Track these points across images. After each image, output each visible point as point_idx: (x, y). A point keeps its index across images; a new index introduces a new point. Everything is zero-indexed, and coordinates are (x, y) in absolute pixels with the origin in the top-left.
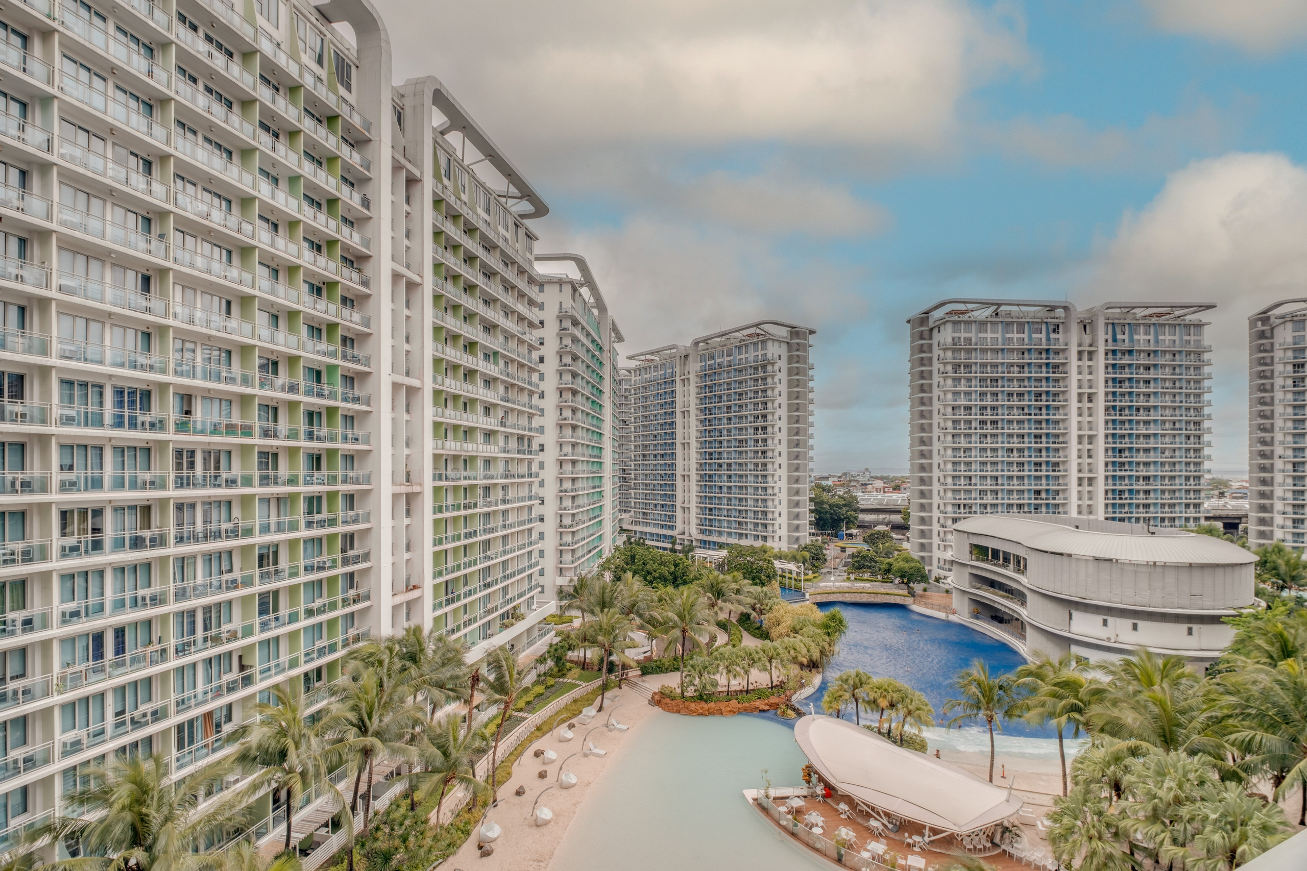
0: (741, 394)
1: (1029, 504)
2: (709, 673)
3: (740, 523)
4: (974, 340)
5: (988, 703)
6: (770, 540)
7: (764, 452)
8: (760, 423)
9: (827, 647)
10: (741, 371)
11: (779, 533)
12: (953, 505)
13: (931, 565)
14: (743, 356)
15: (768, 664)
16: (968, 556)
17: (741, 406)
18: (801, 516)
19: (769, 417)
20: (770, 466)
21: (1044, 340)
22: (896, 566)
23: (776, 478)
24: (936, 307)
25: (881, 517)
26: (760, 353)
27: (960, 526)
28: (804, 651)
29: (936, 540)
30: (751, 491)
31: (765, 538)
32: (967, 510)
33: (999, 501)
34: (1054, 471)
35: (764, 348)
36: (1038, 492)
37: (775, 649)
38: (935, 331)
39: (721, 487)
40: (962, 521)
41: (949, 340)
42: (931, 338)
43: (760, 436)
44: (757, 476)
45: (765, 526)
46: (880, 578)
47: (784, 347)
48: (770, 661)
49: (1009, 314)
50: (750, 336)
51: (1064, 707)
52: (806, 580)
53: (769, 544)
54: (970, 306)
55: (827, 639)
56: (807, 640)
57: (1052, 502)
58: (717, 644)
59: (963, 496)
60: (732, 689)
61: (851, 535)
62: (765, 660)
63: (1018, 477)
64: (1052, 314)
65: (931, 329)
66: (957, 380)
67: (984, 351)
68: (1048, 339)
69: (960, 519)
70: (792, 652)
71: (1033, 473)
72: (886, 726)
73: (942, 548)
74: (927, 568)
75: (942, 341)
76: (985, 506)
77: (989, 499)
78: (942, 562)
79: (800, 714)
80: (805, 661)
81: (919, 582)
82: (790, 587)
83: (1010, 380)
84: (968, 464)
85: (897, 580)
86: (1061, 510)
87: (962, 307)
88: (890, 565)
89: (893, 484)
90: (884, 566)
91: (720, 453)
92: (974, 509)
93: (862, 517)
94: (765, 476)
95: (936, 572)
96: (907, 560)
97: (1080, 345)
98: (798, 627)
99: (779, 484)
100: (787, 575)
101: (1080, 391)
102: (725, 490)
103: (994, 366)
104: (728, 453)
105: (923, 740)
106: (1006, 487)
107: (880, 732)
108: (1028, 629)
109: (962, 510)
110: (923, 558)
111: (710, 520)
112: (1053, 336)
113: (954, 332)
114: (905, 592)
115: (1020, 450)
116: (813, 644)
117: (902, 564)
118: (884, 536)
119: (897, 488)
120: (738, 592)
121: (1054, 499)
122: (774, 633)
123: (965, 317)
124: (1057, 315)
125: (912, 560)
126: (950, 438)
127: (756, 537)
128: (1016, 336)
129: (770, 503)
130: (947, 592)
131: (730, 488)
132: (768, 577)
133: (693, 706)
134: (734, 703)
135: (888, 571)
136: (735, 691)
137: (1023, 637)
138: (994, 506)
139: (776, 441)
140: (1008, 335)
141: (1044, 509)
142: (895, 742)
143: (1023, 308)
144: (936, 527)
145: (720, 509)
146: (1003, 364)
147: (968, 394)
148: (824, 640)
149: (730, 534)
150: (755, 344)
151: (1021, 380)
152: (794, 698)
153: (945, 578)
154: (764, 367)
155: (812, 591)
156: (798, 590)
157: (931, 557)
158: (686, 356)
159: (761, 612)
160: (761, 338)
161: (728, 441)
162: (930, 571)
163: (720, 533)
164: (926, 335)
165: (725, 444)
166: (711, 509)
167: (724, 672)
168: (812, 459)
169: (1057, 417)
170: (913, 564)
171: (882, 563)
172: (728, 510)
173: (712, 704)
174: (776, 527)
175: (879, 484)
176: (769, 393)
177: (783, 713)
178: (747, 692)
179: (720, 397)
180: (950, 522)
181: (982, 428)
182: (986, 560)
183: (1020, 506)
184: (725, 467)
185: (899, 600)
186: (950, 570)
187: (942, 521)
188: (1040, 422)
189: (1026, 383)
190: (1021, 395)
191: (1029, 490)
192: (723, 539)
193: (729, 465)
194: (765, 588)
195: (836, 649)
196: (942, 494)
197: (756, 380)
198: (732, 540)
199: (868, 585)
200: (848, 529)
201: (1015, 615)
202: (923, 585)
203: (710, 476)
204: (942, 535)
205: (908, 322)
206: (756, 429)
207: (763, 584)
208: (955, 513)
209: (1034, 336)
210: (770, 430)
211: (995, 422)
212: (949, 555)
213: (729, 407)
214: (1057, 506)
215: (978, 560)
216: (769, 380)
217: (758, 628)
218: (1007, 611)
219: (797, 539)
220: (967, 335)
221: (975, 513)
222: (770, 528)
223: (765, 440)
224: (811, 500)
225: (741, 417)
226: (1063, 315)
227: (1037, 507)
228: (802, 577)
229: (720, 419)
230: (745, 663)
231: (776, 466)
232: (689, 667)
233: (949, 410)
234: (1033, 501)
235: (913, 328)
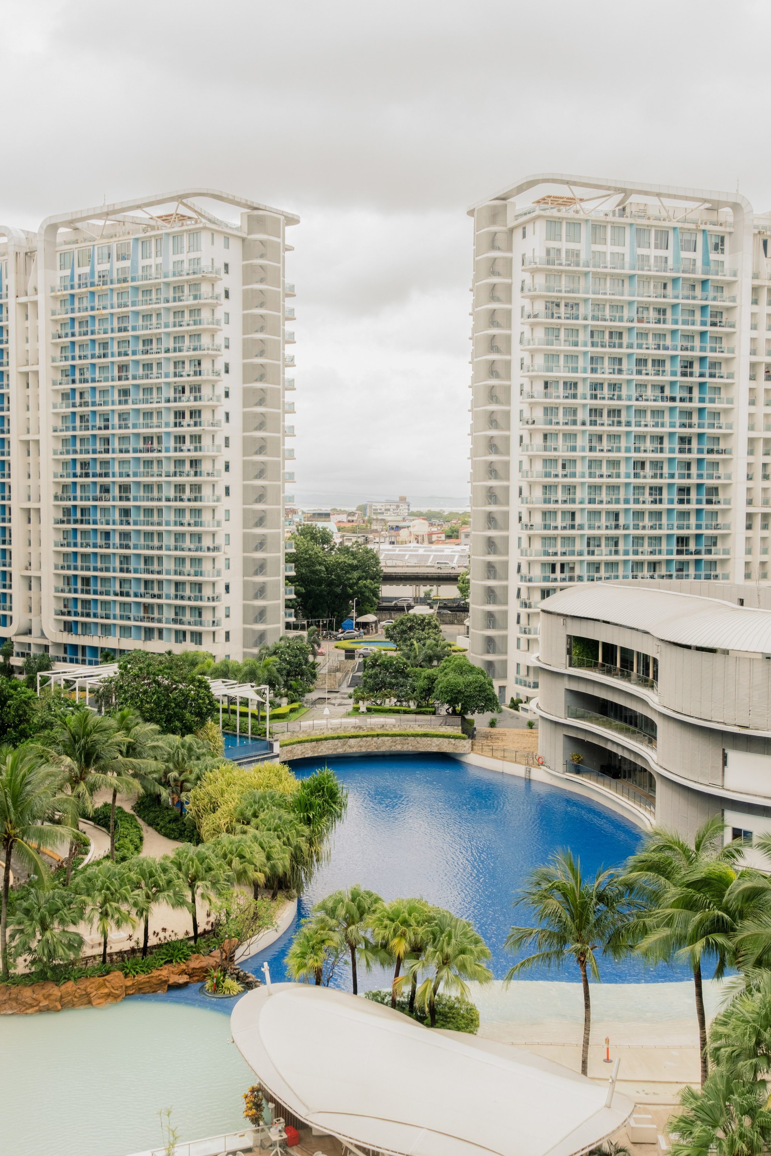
0: (147, 342)
1: (669, 562)
2: (62, 921)
3: (147, 608)
4: (583, 257)
5: (579, 929)
6: (207, 640)
7: (195, 463)
8: (187, 403)
9: (305, 846)
10: (147, 292)
11: (226, 625)
12: (544, 565)
13: (505, 677)
14: (151, 261)
15: (188, 893)
16: (564, 658)
17: (148, 366)
18: (269, 590)
19: (206, 391)
20: (206, 491)
21: (699, 264)
22: (442, 682)
23: (220, 515)
24: (520, 189)
25: (423, 590)
26: (184, 256)
27: (552, 603)
28: (260, 858)
29: (513, 631)
30: (169, 541)
31: (197, 637)
32: (567, 574)
33: (621, 557)
34: (709, 502)
35: (194, 247)
36: (682, 540)
37: (202, 860)
38: (518, 234)
39: (107, 535)
40: (559, 593)
41: (540, 253)
42: (510, 248)
43: (187, 429)
44: (180, 511)
45: (199, 611)
46: (413, 706)
47: (236, 246)
48: (192, 886)
49: (643, 214)
50: (166, 219)
51: (701, 922)
52: (274, 717)
53: (206, 647)
54: (579, 192)
55: (306, 830)
56: (264, 836)
57: (704, 557)
58: (88, 859)
59: (559, 549)
60: (114, 948)
61: (364, 625)
62: (181, 883)
63: (651, 513)
64: (713, 217)
65: (511, 231)
66: (552, 331)
67: (600, 277)
68: (706, 262)
69: (554, 590)
70: (236, 862)
71: (676, 506)
72: (407, 989)
73: (523, 645)
74: (497, 684)
75: (529, 255)
76: (596, 566)
77: (603, 555)
78: (523, 671)
79: (249, 986)
80: (261, 878)
81: (482, 710)
82: (244, 731)
83: (643, 334)
84: (570, 489)
85: (444, 709)
86: (719, 571)
87: (564, 191)
88: (432, 680)
89: (446, 527)
90: (421, 683)
91: (105, 463)
92: (577, 572)
93: (387, 591)
94: (197, 512)
95: (513, 691)
96: (464, 669)
97: (756, 276)
98: (249, 813)
99: (226, 528)
100: (239, 708)
101: (754, 359)
102: (116, 539)
103: (617, 307)
104: (122, 462)
105: (471, 1010)
106: (632, 532)
107: (394, 1004)
108: (659, 787)
109: (558, 574)
110: (490, 664)
111: (86, 603)
112: (714, 256)
113: (549, 238)
114: (457, 731)
115: (657, 464)
116: (277, 843)
117: (453, 678)
118: (423, 623)
119: (452, 535)
120: (131, 750)
121: (709, 552)
122: (206, 825)
123: (567, 213)
124: (722, 219)
125: (472, 669)
126: (539, 440)
127: (180, 636)
128: (653, 252)
129: (207, 566)
130: (531, 725)
131: (125, 535)
132: (199, 714)
133: (27, 993)
134: (116, 978)
135: (428, 691)
136: (120, 953)
137: (649, 800)
138: (612, 565)
139: (220, 441)
140: (641, 251)
141: (692, 571)
142: (421, 1019)
143: (668, 202)
144: (514, 607)
145: (104, 580)
146: (630, 303)
147: (572, 357)
148: (299, 834)
149: (125, 631)
150: (176, 237)
151: (660, 336)
152: (238, 953)
153: (528, 700)
154: (195, 285)
155: (286, 738)
156: (259, 735)
157: (505, 663)
158: (29, 255)
159: (181, 786)
160: (189, 225)
161: (123, 438)
162: (502, 688)
163: (107, 630)
164: (501, 240)
165: (116, 444)
166: (86, 581)
167: (97, 916)
168: (291, 477)
169: (717, 405)
170: (471, 678)
171: (417, 676)
172: (122, 581)
173: (70, 986)
174: (220, 614)
175: (421, 527)
176: (205, 340)
177: (217, 986)
178: (145, 950)
179: (105, 345)
180: (537, 596)
181: (593, 423)
182: (592, 665)
183: (654, 565)
184: (116, 492)
185: (446, 746)
186: (536, 686)
187: (524, 595)
188: (689, 414)
189: (668, 342)
190: (659, 362)
191: (669, 537)
192: (111, 642)
193: (125, 488)
194: (189, 738)
195: (324, 848)
196: (525, 544)
197: (178, 313)
198: (130, 644)
199: (390, 720)
200: (360, 613)
201: (639, 762)
202: (488, 716)
203: (84, 511)
204: (524, 620)
205: (471, 213)
206: (180, 414)
207: (187, 729)
208: (546, 579)
209: (684, 254)
210: (206, 416)
211: (615, 412)
212: (532, 659)
213: (123, 368)
214: (713, 564)
215: (581, 665)
216: (205, 314)
217: (176, 820)
218: (626, 755)
219: (262, 636)
220: (572, 246)
221: (580, 579)
222: (207, 616)
223: (197, 438)
224: (290, 558)
225: (148, 390)
226: (731, 219)
227: (682, 567)
228: (268, 712)
229: (104, 392)
230: (139, 895)
231: (220, 491)
232: (19, 915)
233: (539, 386)
234: (675, 557)
235: (477, 228)
